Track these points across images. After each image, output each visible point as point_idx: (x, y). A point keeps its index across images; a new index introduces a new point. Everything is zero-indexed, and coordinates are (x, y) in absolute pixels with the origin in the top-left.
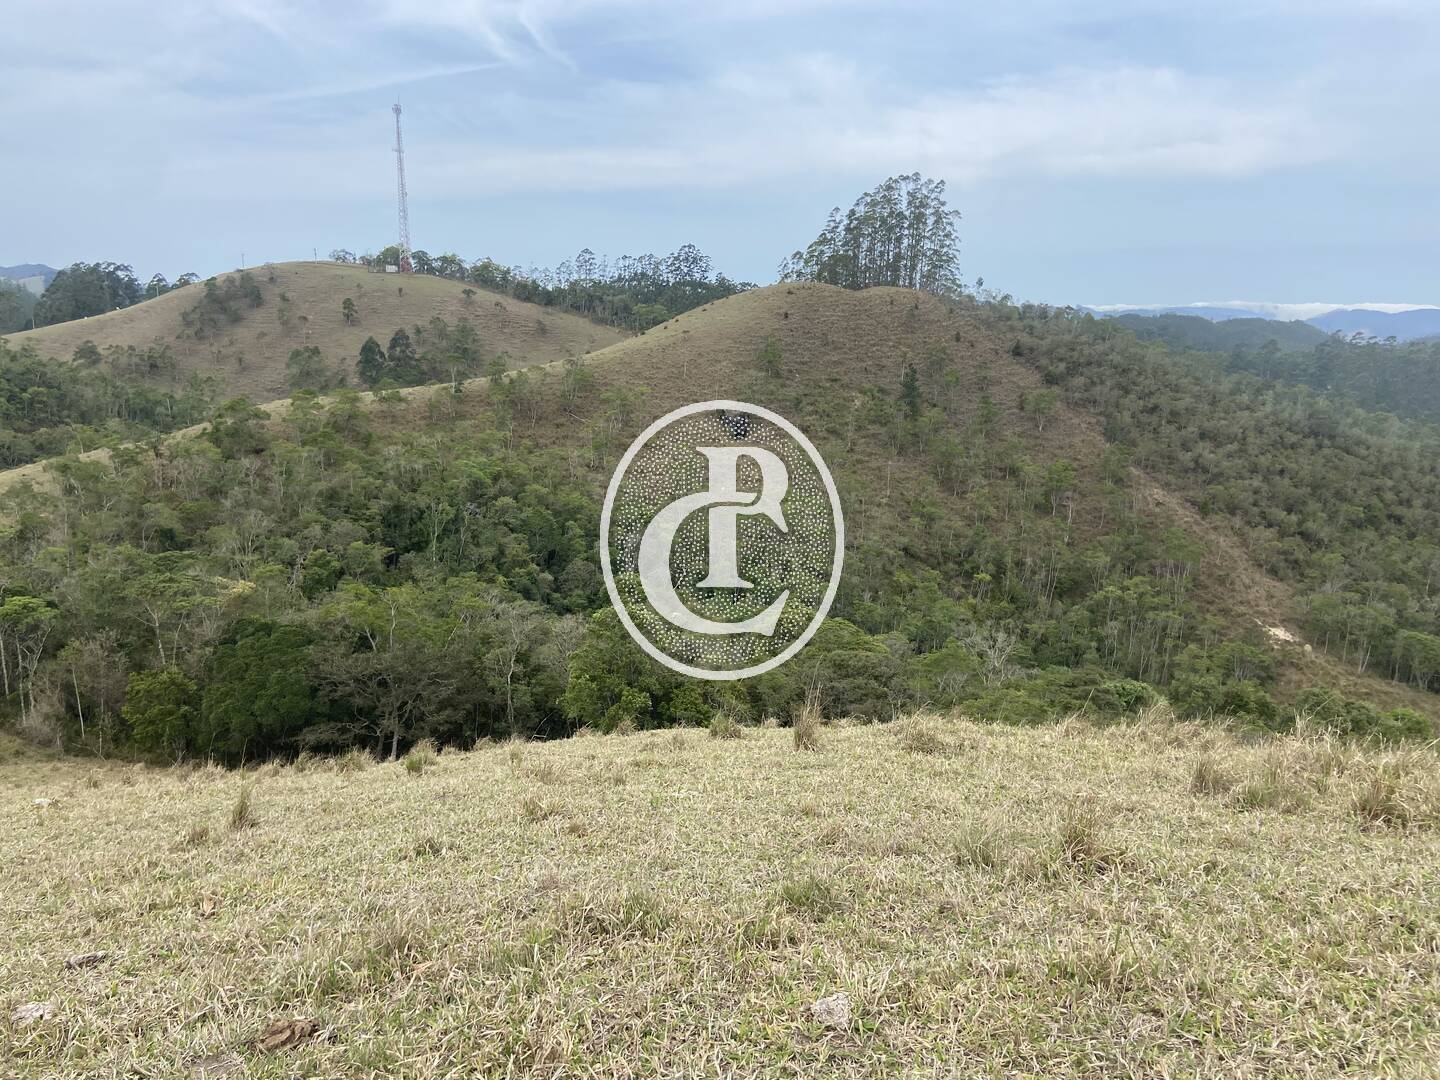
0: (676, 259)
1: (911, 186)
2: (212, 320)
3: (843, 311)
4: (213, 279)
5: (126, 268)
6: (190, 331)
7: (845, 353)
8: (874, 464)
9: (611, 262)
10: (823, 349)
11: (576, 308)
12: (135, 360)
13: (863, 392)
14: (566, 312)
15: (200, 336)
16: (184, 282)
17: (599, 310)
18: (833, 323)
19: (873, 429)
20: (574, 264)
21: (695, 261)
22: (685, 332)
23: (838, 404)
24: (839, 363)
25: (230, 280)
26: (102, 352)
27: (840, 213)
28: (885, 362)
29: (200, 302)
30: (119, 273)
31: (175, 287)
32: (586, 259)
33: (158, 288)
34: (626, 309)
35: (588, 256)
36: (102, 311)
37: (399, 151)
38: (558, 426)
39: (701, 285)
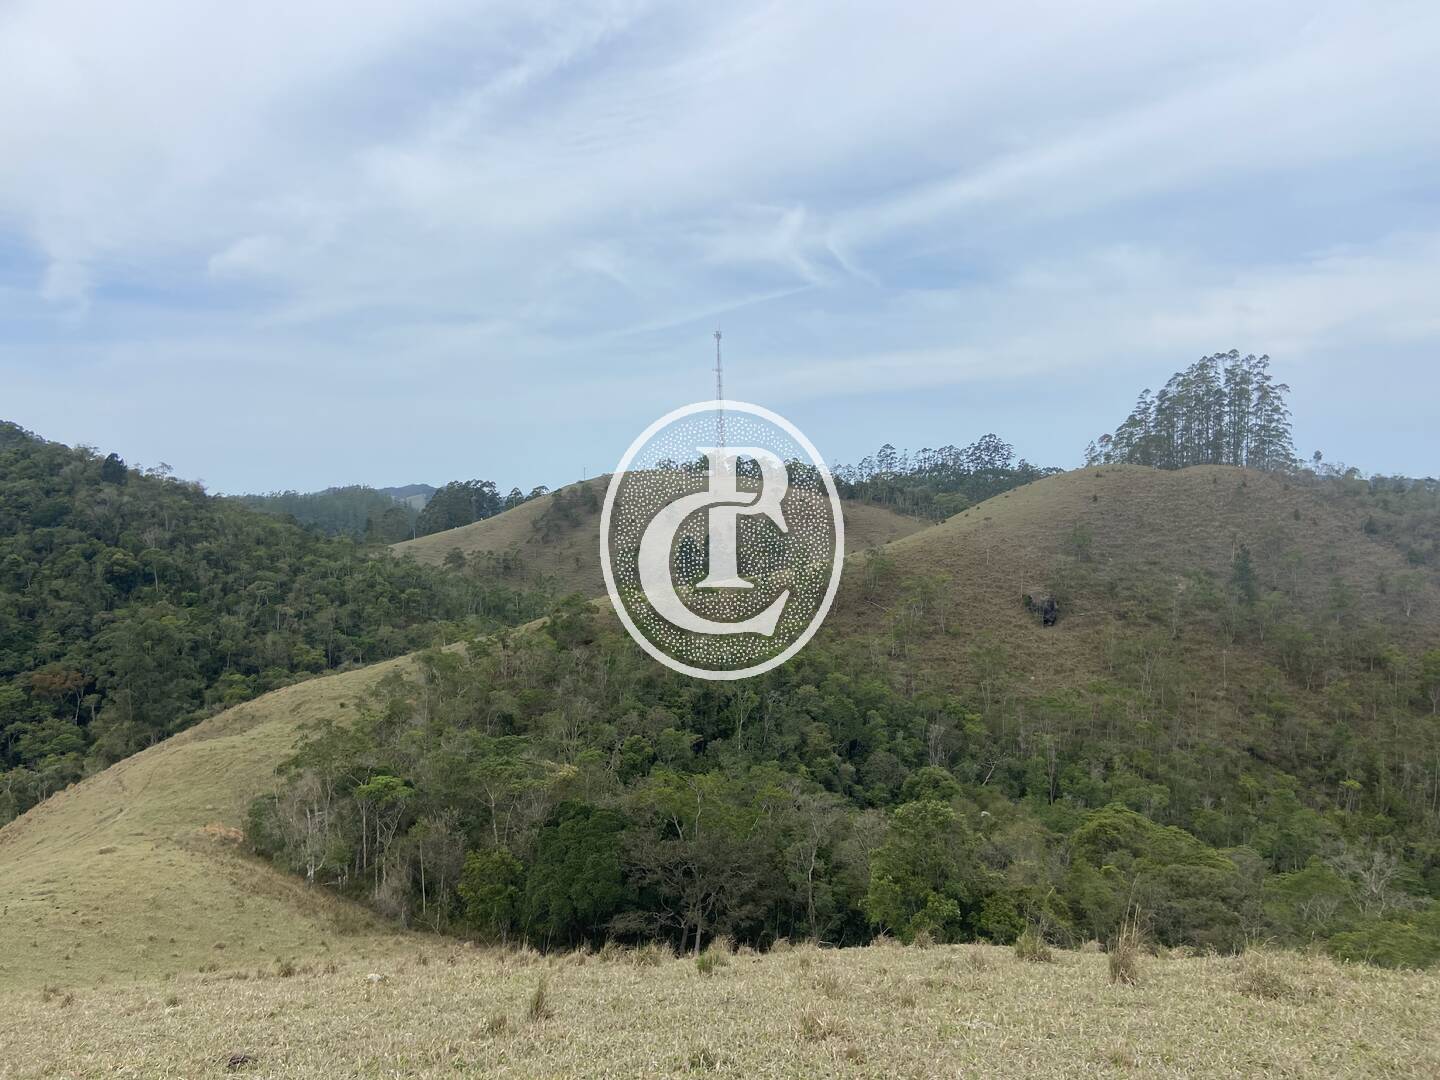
0: (977, 448)
1: (1229, 364)
2: (556, 525)
3: (1159, 492)
4: (560, 490)
5: (490, 485)
6: (539, 537)
7: (1163, 535)
8: (1205, 653)
9: (911, 455)
10: (1137, 532)
11: (877, 500)
12: (493, 562)
13: (1187, 575)
14: (867, 504)
15: (546, 540)
16: (536, 494)
17: (900, 501)
18: (1147, 504)
19: (1202, 614)
20: (875, 459)
21: (996, 449)
22: (986, 519)
23: (1159, 589)
24: (1158, 545)
25: (572, 490)
26: (467, 557)
27: (1151, 394)
28: (1210, 543)
29: (548, 511)
30: (485, 489)
31: (529, 498)
32: (886, 454)
33: (515, 500)
34: (928, 499)
35: (889, 451)
36: (469, 522)
37: (719, 370)
38: (859, 614)
39: (1003, 472)
